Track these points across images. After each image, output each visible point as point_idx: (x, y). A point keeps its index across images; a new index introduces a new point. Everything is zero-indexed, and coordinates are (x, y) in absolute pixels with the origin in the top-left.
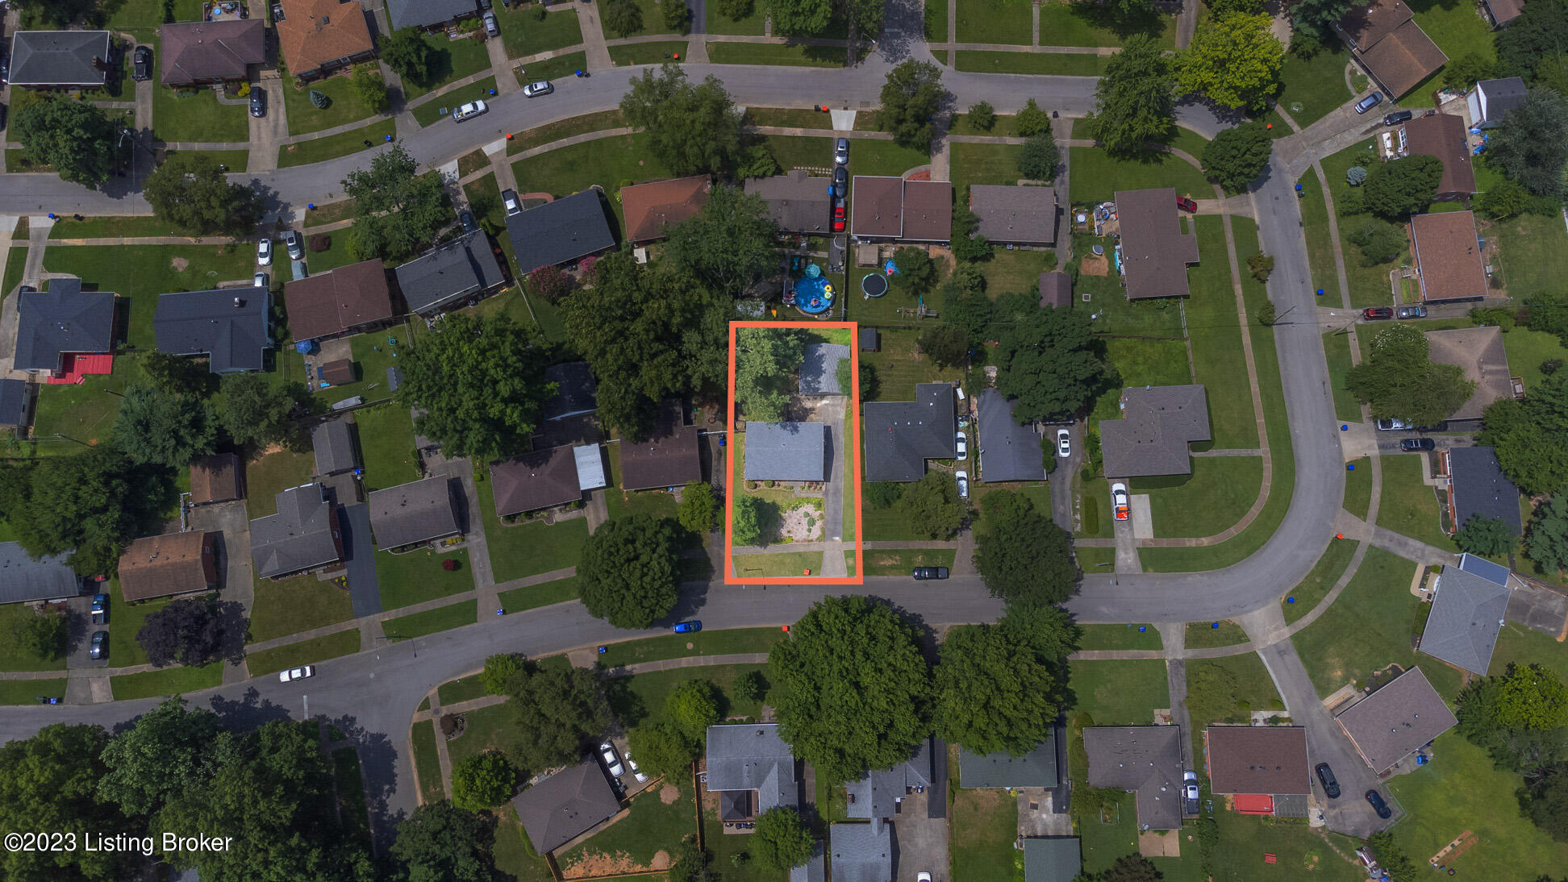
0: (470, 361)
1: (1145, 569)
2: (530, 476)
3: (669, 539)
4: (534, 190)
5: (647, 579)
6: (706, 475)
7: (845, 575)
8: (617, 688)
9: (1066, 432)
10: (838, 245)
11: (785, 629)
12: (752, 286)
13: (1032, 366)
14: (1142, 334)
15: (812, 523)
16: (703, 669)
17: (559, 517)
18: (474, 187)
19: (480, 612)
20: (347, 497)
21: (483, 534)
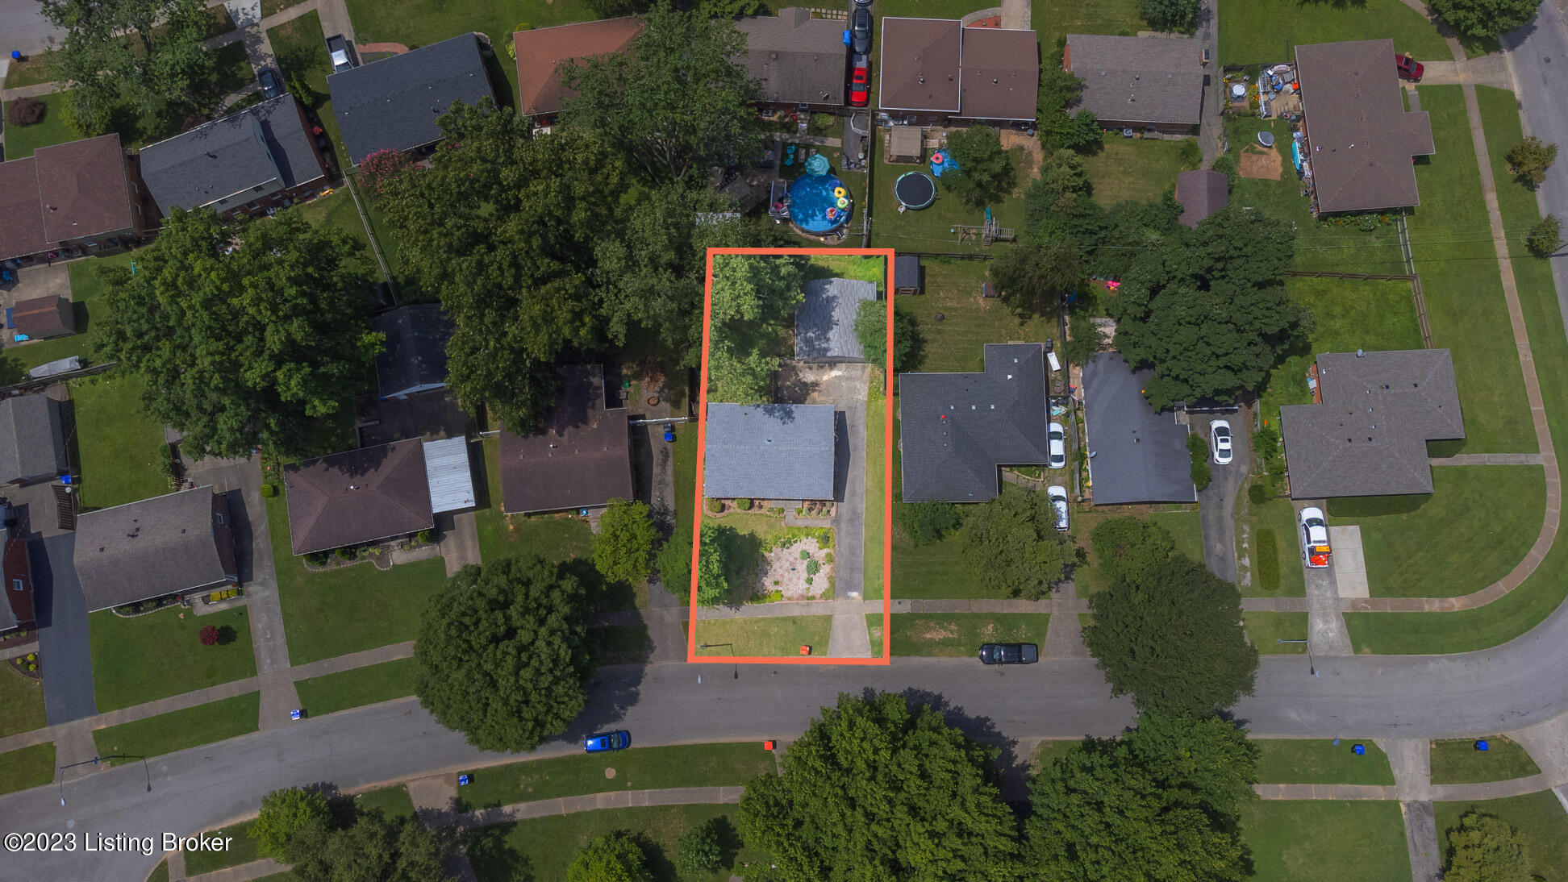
0: (208, 289)
1: (1357, 649)
2: (347, 489)
3: (573, 598)
4: (379, 37)
5: (526, 673)
6: (641, 489)
7: (868, 655)
8: (488, 843)
9: (1224, 424)
10: (856, 128)
11: (768, 746)
12: (722, 188)
13: (1191, 312)
14: (1341, 269)
15: (814, 568)
16: (630, 812)
17: (399, 556)
18: (283, 33)
19: (264, 710)
20: (44, 522)
21: (273, 583)
